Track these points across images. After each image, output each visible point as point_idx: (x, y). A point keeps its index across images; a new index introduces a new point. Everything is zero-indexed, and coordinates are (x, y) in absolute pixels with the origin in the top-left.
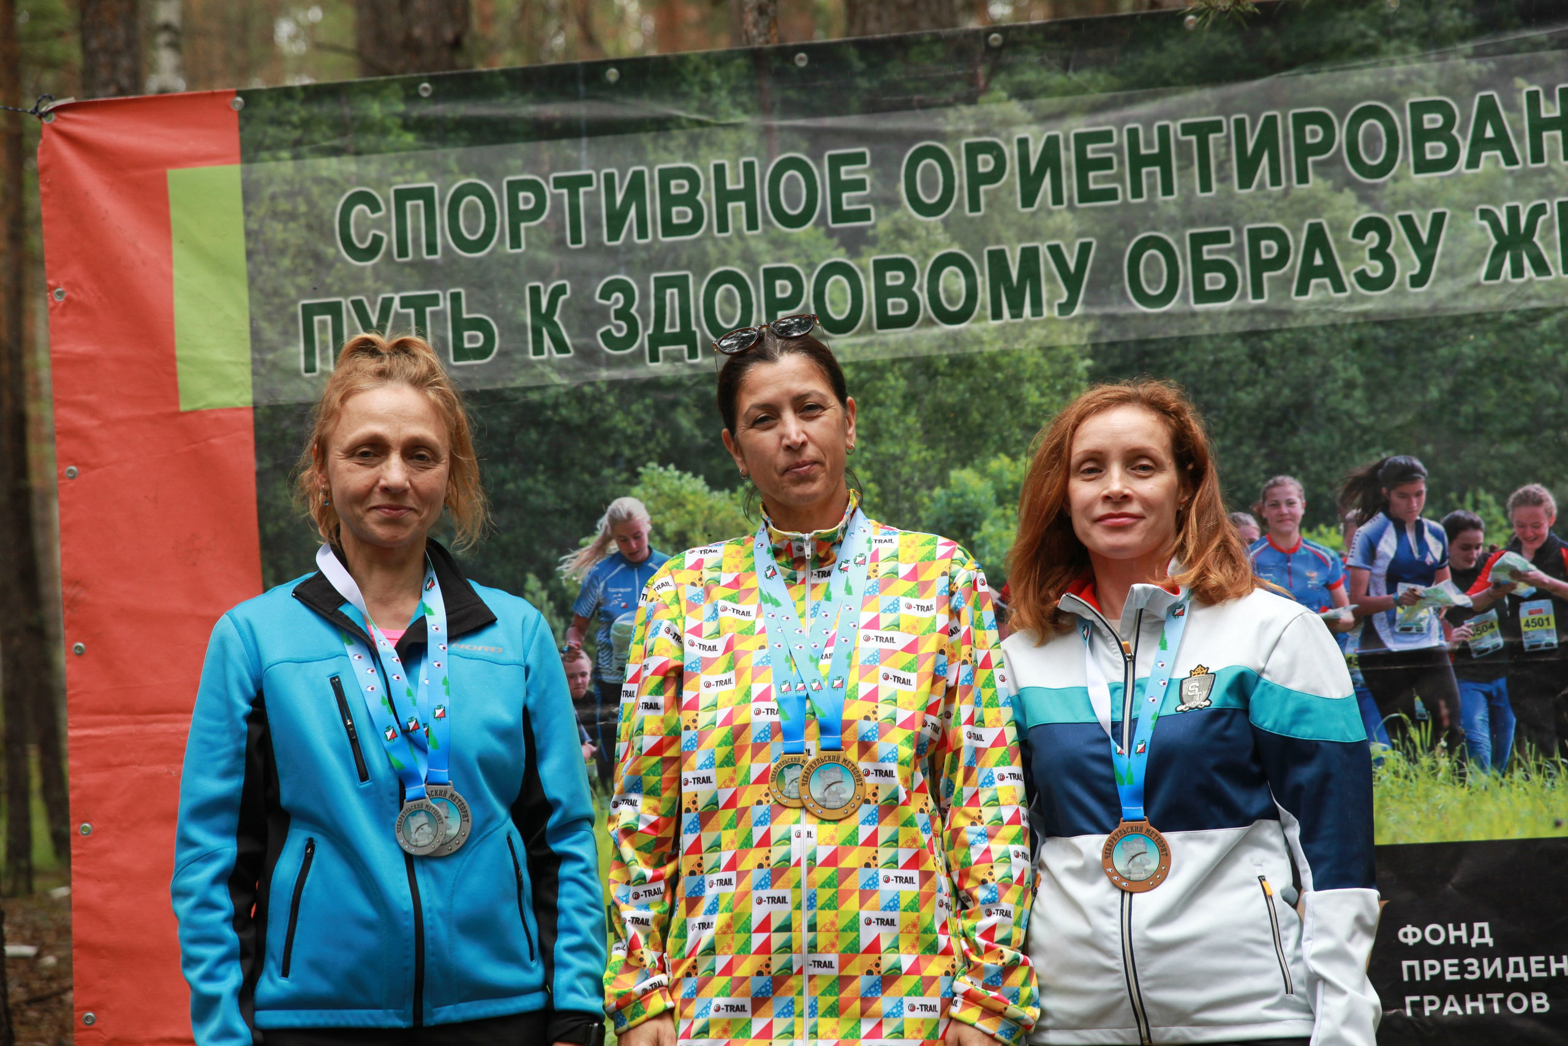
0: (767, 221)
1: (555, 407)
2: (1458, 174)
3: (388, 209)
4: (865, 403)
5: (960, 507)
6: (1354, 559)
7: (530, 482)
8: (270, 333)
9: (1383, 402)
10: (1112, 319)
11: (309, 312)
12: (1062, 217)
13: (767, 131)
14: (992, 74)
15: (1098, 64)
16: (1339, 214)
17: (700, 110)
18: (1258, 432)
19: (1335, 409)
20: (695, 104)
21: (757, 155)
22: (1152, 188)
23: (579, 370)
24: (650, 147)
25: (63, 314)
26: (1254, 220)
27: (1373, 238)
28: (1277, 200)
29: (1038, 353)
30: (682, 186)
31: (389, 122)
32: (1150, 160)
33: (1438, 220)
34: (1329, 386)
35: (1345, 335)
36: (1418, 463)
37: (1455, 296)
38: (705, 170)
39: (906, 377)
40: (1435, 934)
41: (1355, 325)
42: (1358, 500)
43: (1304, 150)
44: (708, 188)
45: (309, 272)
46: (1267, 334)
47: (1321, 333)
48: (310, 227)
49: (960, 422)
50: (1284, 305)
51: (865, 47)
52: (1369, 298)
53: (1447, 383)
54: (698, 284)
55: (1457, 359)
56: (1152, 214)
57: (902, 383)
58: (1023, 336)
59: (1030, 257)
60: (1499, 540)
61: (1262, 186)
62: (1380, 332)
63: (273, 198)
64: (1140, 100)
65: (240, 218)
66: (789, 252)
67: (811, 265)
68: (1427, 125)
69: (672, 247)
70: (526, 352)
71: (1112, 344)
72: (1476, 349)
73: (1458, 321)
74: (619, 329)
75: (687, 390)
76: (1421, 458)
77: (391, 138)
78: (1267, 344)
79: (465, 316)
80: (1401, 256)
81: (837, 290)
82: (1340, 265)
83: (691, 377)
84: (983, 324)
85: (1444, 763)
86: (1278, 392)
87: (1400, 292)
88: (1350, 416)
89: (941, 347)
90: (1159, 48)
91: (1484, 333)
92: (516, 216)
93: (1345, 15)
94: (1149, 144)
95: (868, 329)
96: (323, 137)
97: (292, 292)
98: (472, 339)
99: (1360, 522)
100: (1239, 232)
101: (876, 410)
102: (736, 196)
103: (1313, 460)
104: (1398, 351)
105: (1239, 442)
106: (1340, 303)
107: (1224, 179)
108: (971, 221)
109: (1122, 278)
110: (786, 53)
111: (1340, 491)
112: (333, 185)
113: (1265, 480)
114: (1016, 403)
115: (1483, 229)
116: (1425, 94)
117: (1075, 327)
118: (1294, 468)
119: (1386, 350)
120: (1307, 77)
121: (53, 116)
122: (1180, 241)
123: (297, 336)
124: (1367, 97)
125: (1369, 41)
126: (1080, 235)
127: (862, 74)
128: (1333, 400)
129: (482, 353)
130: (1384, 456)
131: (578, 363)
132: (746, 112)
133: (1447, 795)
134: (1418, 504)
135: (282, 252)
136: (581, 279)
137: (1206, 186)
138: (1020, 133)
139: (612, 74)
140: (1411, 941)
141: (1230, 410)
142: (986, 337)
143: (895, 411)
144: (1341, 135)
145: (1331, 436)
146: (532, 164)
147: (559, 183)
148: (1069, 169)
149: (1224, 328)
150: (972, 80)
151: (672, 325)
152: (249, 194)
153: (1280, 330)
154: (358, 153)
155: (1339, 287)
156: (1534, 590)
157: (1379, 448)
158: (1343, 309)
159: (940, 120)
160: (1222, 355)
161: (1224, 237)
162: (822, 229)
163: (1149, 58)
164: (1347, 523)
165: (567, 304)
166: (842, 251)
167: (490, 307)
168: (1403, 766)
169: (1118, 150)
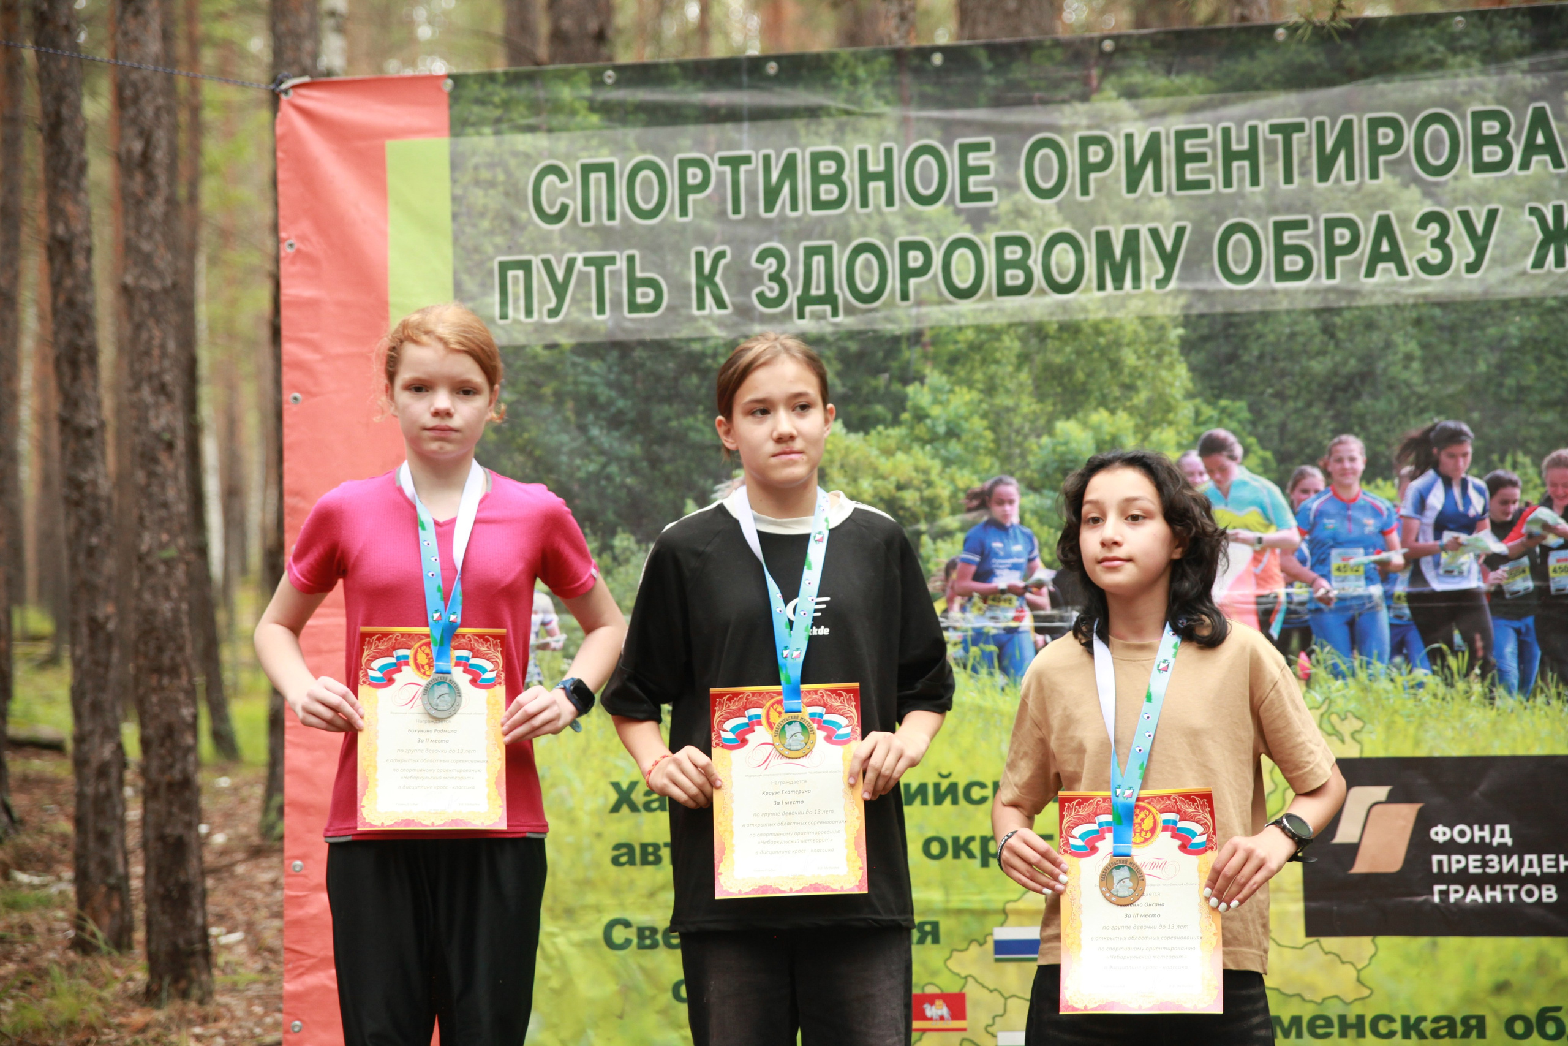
0: (903, 200)
1: (715, 356)
2: (1512, 175)
3: (574, 179)
4: (984, 361)
5: (1062, 454)
6: (1407, 509)
7: (689, 421)
8: (471, 285)
9: (1437, 373)
10: (1202, 294)
11: (504, 267)
12: (1161, 203)
13: (905, 122)
14: (1104, 76)
15: (1197, 69)
16: (1405, 207)
17: (847, 101)
18: (1326, 397)
19: (1394, 378)
20: (843, 95)
21: (896, 141)
22: (1241, 180)
23: (735, 325)
24: (802, 132)
25: (293, 263)
26: (1329, 210)
27: (1434, 229)
28: (1351, 193)
29: (1137, 322)
30: (828, 167)
31: (577, 105)
32: (1240, 155)
33: (1492, 215)
34: (1390, 358)
35: (1407, 314)
36: (1465, 428)
37: (1505, 282)
38: (850, 154)
39: (1021, 339)
40: (1462, 834)
41: (1415, 306)
42: (1412, 458)
43: (1376, 151)
44: (852, 169)
45: (505, 233)
46: (1338, 311)
47: (1385, 311)
48: (507, 194)
49: (1066, 380)
50: (1353, 286)
51: (993, 49)
52: (1428, 282)
53: (1494, 358)
54: (841, 252)
55: (1504, 337)
56: (1240, 202)
57: (1017, 345)
58: (1123, 305)
59: (1132, 237)
60: (1534, 497)
61: (1338, 180)
62: (1437, 312)
63: (476, 168)
64: (1233, 102)
65: (447, 184)
66: (921, 227)
67: (940, 239)
68: (1486, 131)
69: (820, 220)
70: (689, 307)
71: (1202, 316)
72: (1521, 328)
73: (1506, 305)
74: (772, 290)
75: (829, 345)
76: (1469, 422)
77: (579, 119)
78: (1338, 320)
79: (639, 274)
80: (1459, 245)
81: (963, 259)
82: (1404, 252)
83: (834, 333)
84: (1089, 295)
85: (1477, 688)
86: (1345, 362)
87: (1456, 277)
88: (1408, 384)
89: (1052, 314)
90: (1252, 56)
91: (1529, 315)
92: (685, 189)
93: (1416, 32)
94: (1240, 141)
95: (988, 296)
96: (520, 114)
97: (490, 249)
98: (645, 295)
99: (1413, 477)
100: (1316, 220)
101: (993, 368)
102: (876, 176)
103: (1374, 422)
104: (1452, 329)
105: (1309, 404)
106: (1402, 285)
107: (1304, 174)
108: (1081, 204)
109: (1211, 258)
110: (924, 53)
111: (1396, 449)
112: (527, 158)
113: (1331, 438)
114: (1115, 365)
115: (1531, 224)
116: (1484, 102)
117: (1169, 300)
118: (1357, 429)
119: (1441, 328)
120: (1381, 86)
121: (291, 92)
122: (1265, 228)
123: (492, 287)
124: (1434, 104)
125: (1437, 56)
126: (1177, 219)
127: (990, 72)
128: (1396, 370)
129: (653, 307)
130: (1436, 420)
131: (736, 319)
132: (888, 103)
133: (1478, 716)
134: (1464, 463)
135: (482, 215)
136: (741, 245)
137: (1289, 179)
138: (1127, 128)
139: (772, 68)
140: (1441, 839)
141: (1303, 376)
142: (1091, 306)
143: (1010, 369)
144: (1409, 138)
145: (1390, 402)
146: (700, 144)
147: (723, 161)
148: (1169, 161)
149: (1300, 304)
150: (1086, 81)
151: (818, 288)
152: (456, 164)
153: (1349, 308)
154: (550, 130)
155: (1402, 271)
156: (1561, 541)
157: (1432, 414)
158: (1406, 291)
159: (1057, 115)
160: (1297, 328)
161: (1302, 225)
162: (951, 208)
163: (1243, 66)
164: (1401, 478)
165: (727, 267)
166: (968, 227)
167: (661, 268)
168: (1442, 690)
169: (1212, 145)
